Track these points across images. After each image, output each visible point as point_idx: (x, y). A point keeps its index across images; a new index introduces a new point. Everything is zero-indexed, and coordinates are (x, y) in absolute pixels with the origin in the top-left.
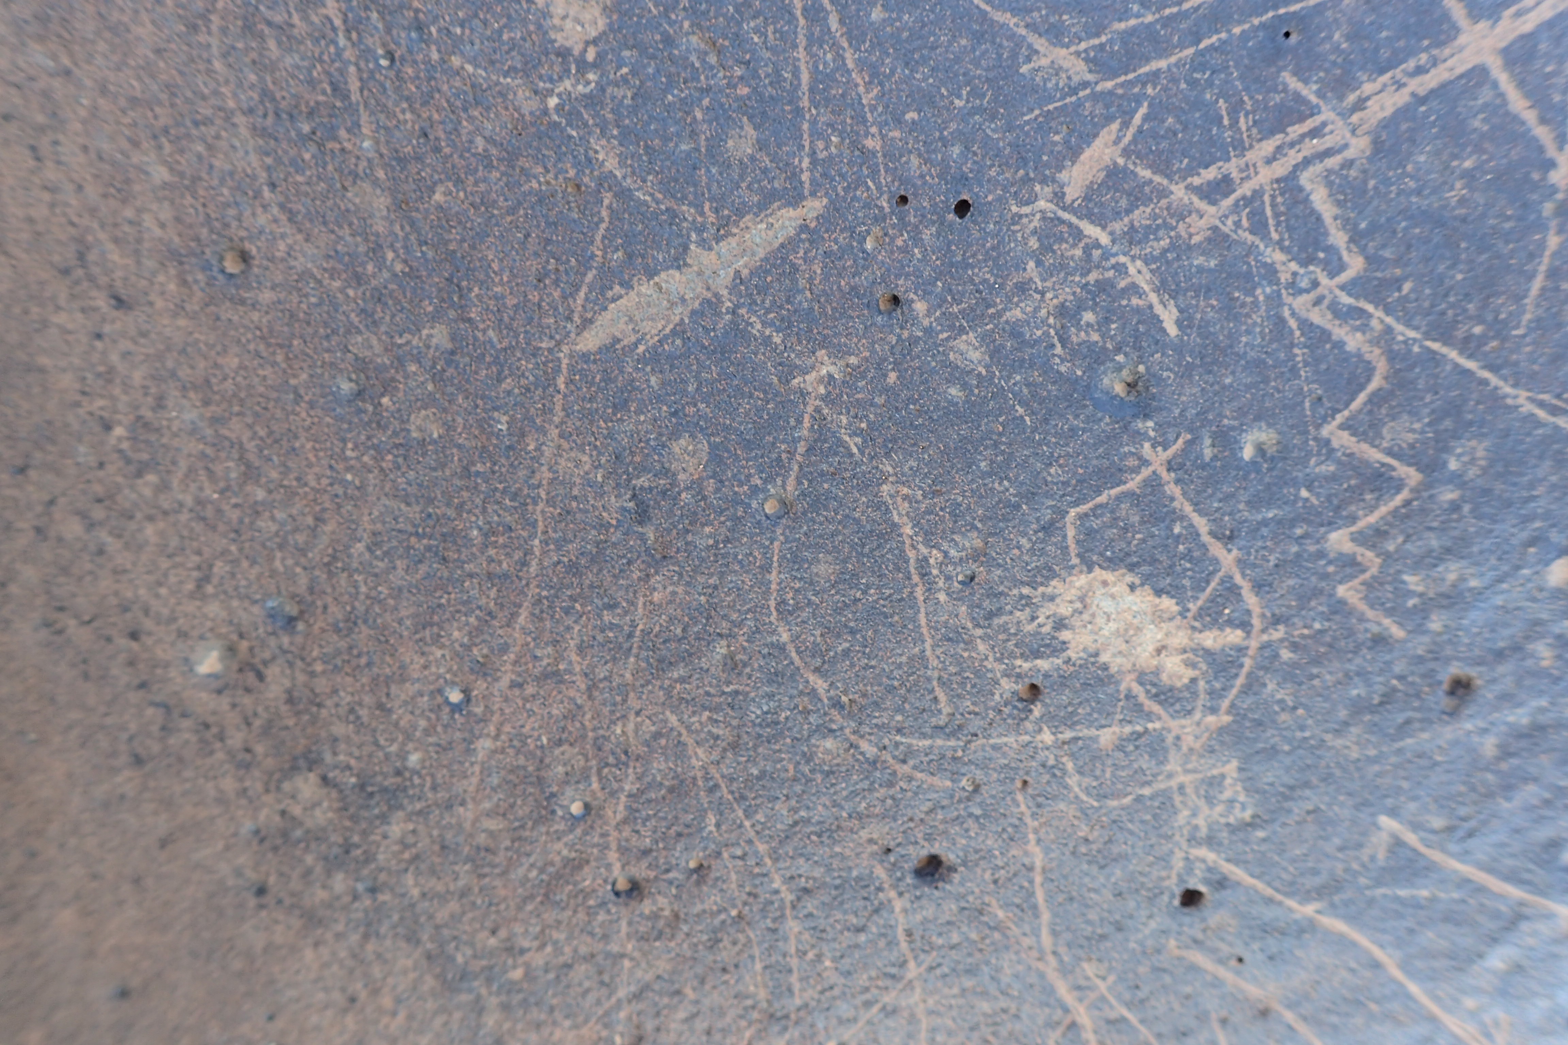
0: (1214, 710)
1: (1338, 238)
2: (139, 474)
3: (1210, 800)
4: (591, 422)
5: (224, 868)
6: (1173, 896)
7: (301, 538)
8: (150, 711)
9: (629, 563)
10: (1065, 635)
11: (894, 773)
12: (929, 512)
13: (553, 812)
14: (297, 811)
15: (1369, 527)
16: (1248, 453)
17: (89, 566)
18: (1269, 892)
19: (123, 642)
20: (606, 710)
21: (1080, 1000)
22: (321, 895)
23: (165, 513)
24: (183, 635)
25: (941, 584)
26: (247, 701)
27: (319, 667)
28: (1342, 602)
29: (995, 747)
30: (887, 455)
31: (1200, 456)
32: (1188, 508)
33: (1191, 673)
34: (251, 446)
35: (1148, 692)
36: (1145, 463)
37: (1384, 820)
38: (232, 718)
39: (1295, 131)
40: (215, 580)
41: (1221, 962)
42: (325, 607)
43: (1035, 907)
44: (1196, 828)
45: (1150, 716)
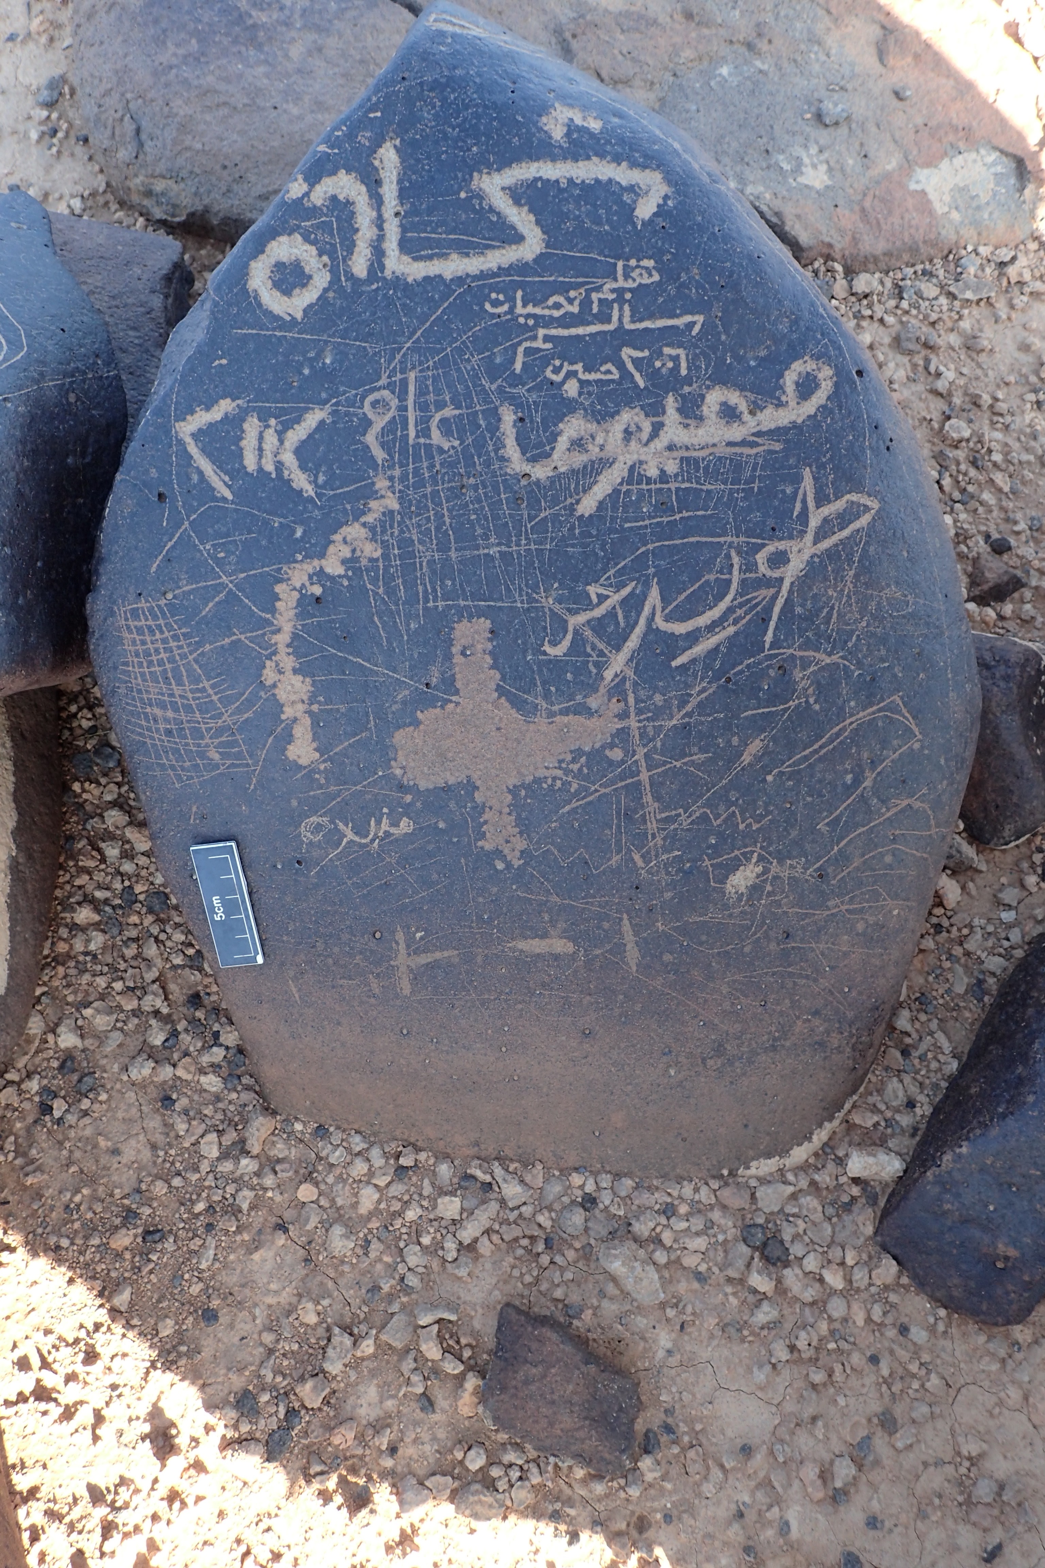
0: (772, 863)
1: (674, 813)
2: (624, 1069)
3: (796, 868)
4: (652, 974)
5: (723, 1089)
7: (652, 1042)
8: (678, 1089)
9: (686, 977)
10: (740, 892)
11: (759, 937)
12: (700, 913)
13: (738, 1012)
14: (716, 1067)
15: (741, 820)
16: (715, 843)
17: (639, 1088)
18: (827, 858)
19: (660, 1088)
20: (718, 993)
21: (839, 907)
22: (739, 1070)
23: (635, 1067)
24: (664, 1075)
25: (717, 915)
28: (757, 829)
29: (761, 913)
30: (684, 918)
31: (710, 853)
32: (721, 859)
33: (761, 866)
35: (762, 877)
36: (707, 865)
37: (819, 827)
39: (648, 817)
40: (654, 1063)
41: (843, 871)
43: (808, 913)
44: (802, 872)
45: (768, 878)
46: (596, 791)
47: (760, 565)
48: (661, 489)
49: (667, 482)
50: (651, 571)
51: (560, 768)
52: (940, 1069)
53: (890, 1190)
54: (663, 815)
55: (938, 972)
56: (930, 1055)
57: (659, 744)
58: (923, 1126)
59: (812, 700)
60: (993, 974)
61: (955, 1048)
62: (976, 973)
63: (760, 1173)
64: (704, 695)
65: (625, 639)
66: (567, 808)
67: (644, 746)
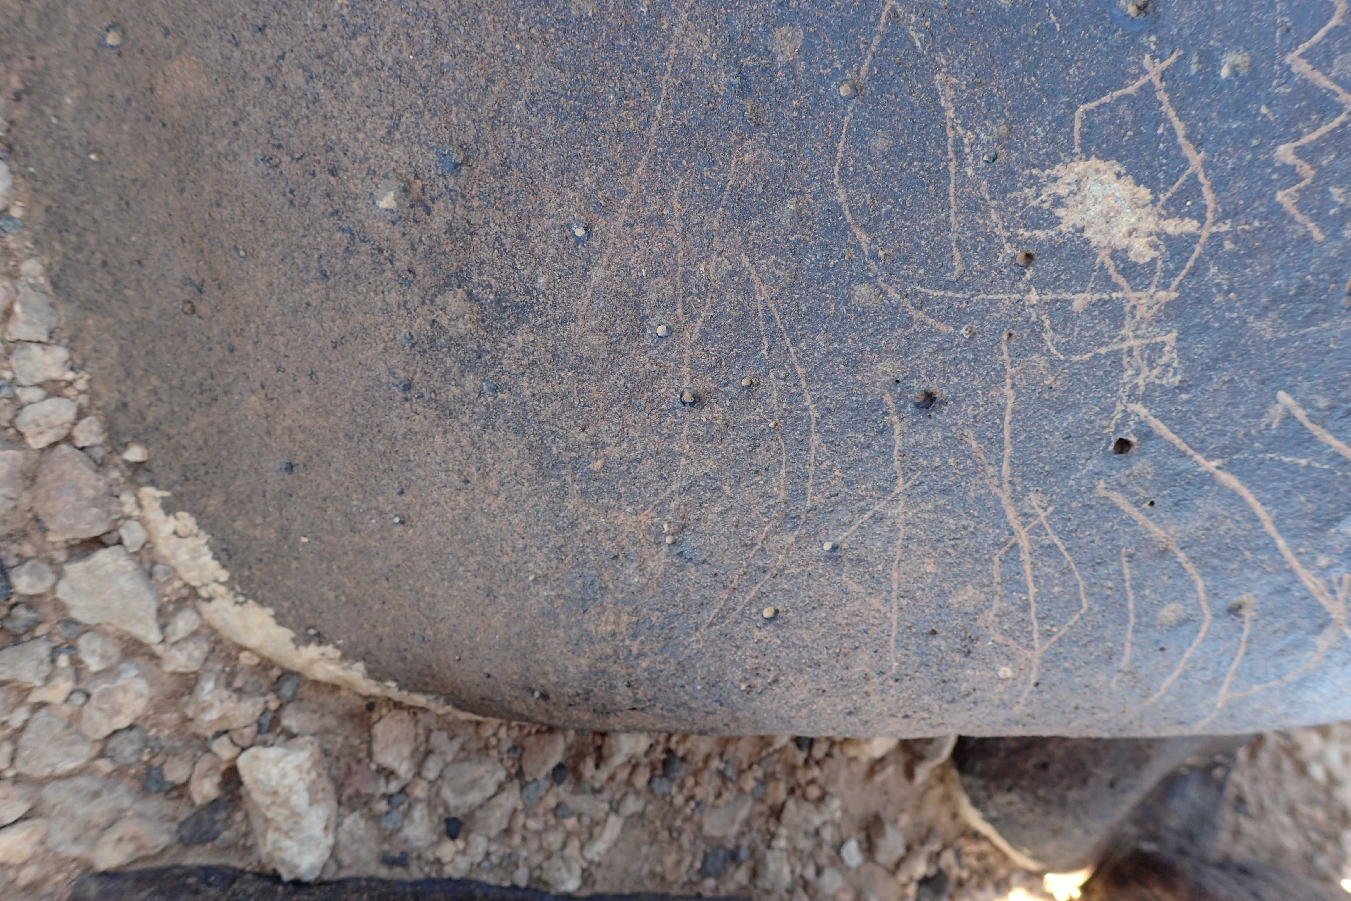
0: (1166, 286)
2: (354, 36)
3: (1151, 364)
4: (714, 9)
5: (381, 367)
6: (1109, 443)
7: (473, 96)
8: (338, 236)
9: (730, 128)
10: (1060, 212)
11: (911, 318)
12: (969, 100)
13: (644, 330)
14: (444, 321)
15: (1311, 143)
16: (1225, 72)
17: (304, 111)
18: (1184, 447)
19: (324, 176)
20: (695, 250)
21: (1024, 525)
22: (456, 391)
23: (370, 70)
24: (372, 173)
25: (970, 160)
26: (415, 231)
27: (475, 204)
28: (1280, 205)
29: (992, 302)
30: (944, 50)
31: (1188, 68)
32: (1172, 114)
33: (1152, 254)
34: (443, 17)
35: (1117, 266)
36: (1144, 72)
37: (1282, 395)
38: (403, 244)
40: (402, 129)
41: (1136, 504)
42: (487, 153)
43: (1001, 441)
44: (1136, 386)
45: (1116, 287)
52: (549, 857)
53: (235, 862)
55: (730, 772)
56: (571, 823)
58: (416, 873)
60: (754, 874)
61: (599, 865)
62: (745, 842)
63: (165, 547)
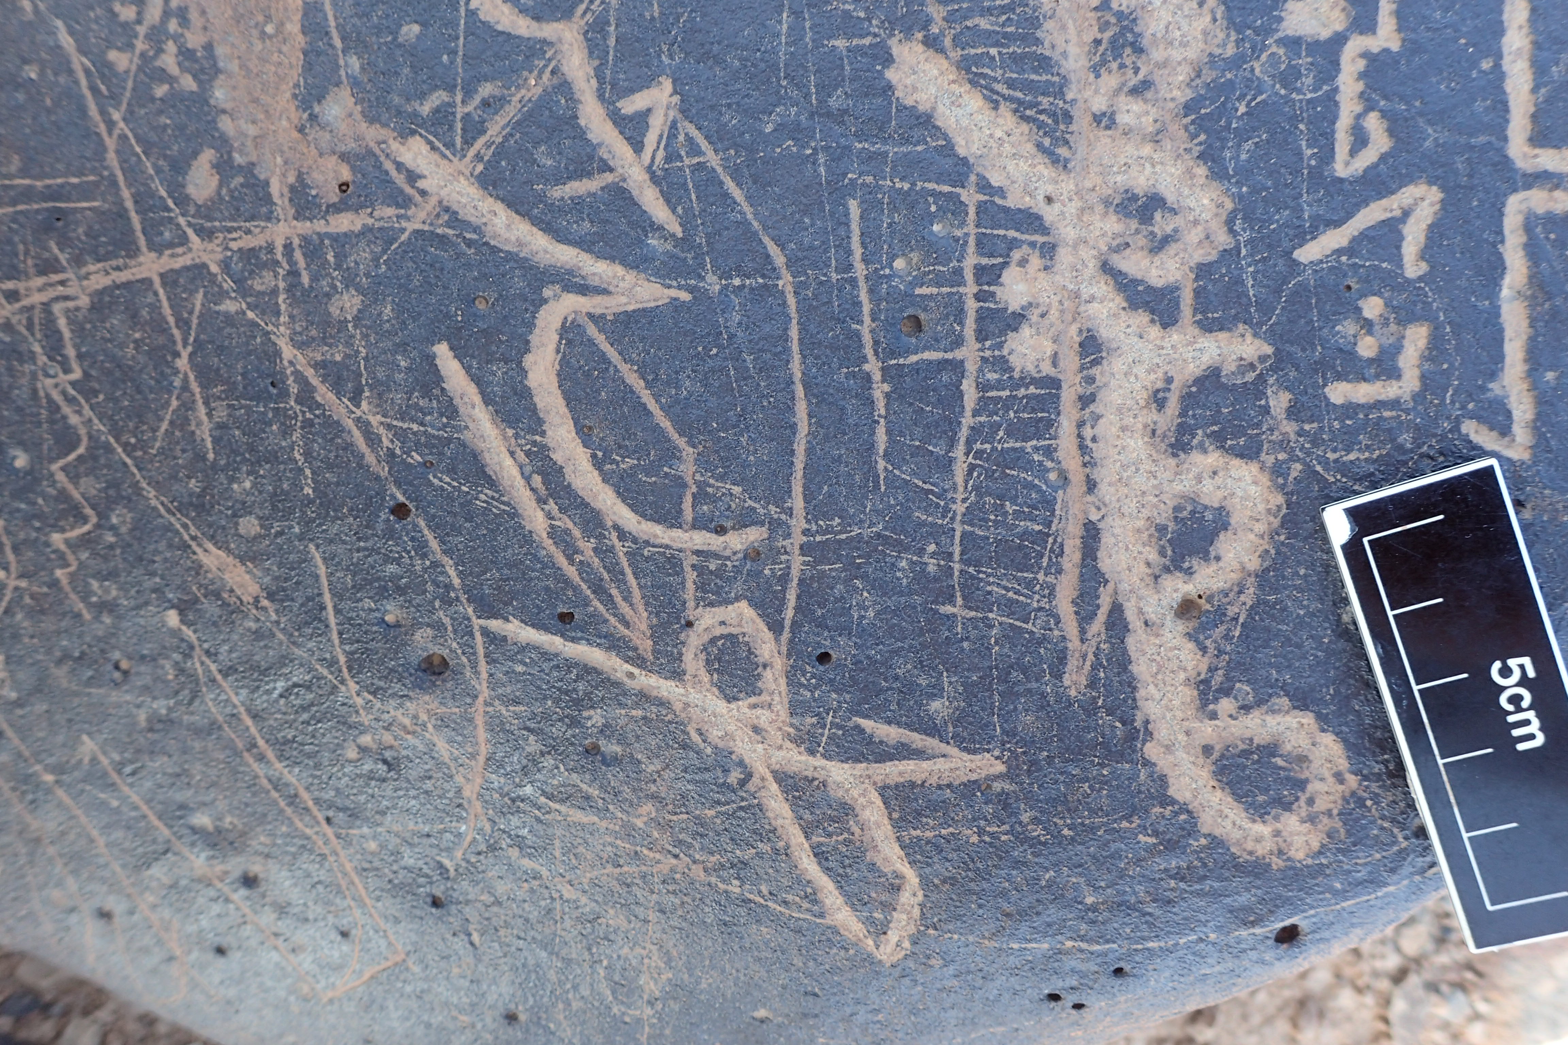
1: (71, 352)
28: (58, 580)
37: (85, 738)
39: (55, 278)
46: (111, 125)
47: (720, 613)
48: (960, 315)
49: (981, 336)
50: (713, 283)
51: (167, 14)
54: (62, 322)
57: (229, 306)
59: (366, 740)
64: (358, 438)
65: (515, 204)
66: (67, 41)
67: (225, 265)
